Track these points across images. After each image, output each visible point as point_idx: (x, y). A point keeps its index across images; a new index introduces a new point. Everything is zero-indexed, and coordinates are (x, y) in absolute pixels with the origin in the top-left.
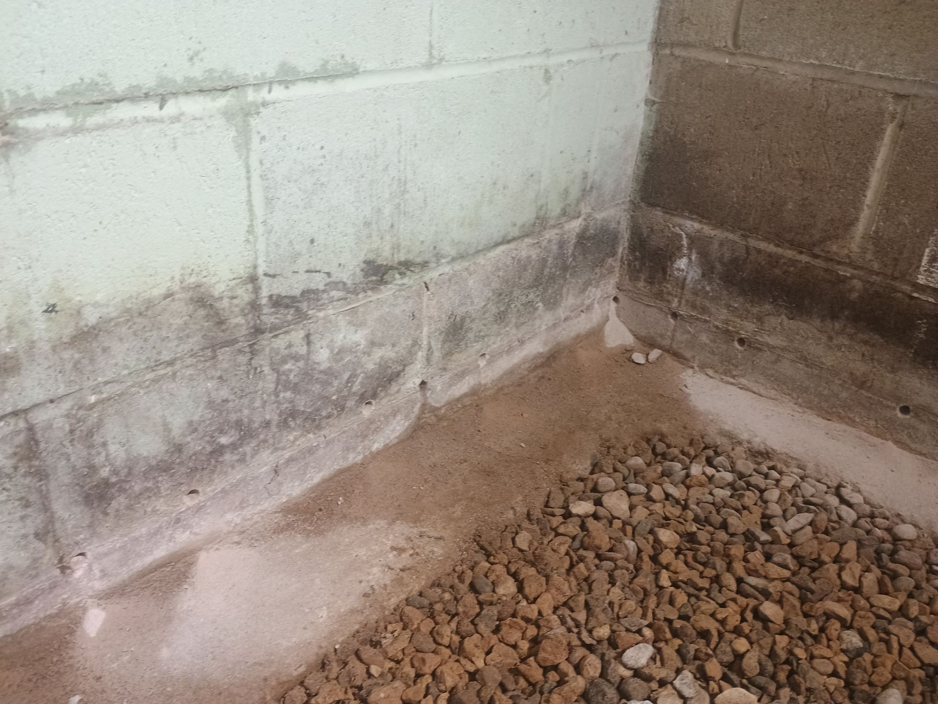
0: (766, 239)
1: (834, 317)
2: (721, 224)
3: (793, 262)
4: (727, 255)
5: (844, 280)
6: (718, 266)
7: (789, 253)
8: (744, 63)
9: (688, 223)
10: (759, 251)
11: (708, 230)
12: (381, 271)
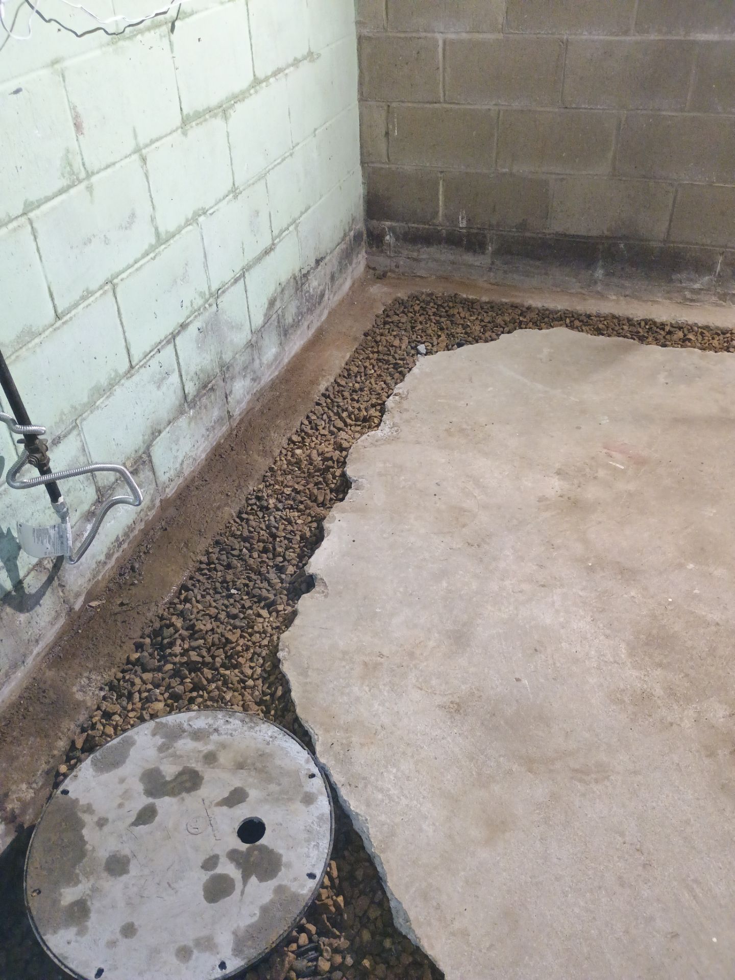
0: (414, 223)
1: (440, 244)
2: (398, 221)
3: (424, 229)
4: (403, 231)
5: (439, 231)
6: (401, 236)
7: (421, 226)
8: (393, 167)
9: (387, 223)
10: (413, 228)
11: (394, 224)
12: (318, 262)
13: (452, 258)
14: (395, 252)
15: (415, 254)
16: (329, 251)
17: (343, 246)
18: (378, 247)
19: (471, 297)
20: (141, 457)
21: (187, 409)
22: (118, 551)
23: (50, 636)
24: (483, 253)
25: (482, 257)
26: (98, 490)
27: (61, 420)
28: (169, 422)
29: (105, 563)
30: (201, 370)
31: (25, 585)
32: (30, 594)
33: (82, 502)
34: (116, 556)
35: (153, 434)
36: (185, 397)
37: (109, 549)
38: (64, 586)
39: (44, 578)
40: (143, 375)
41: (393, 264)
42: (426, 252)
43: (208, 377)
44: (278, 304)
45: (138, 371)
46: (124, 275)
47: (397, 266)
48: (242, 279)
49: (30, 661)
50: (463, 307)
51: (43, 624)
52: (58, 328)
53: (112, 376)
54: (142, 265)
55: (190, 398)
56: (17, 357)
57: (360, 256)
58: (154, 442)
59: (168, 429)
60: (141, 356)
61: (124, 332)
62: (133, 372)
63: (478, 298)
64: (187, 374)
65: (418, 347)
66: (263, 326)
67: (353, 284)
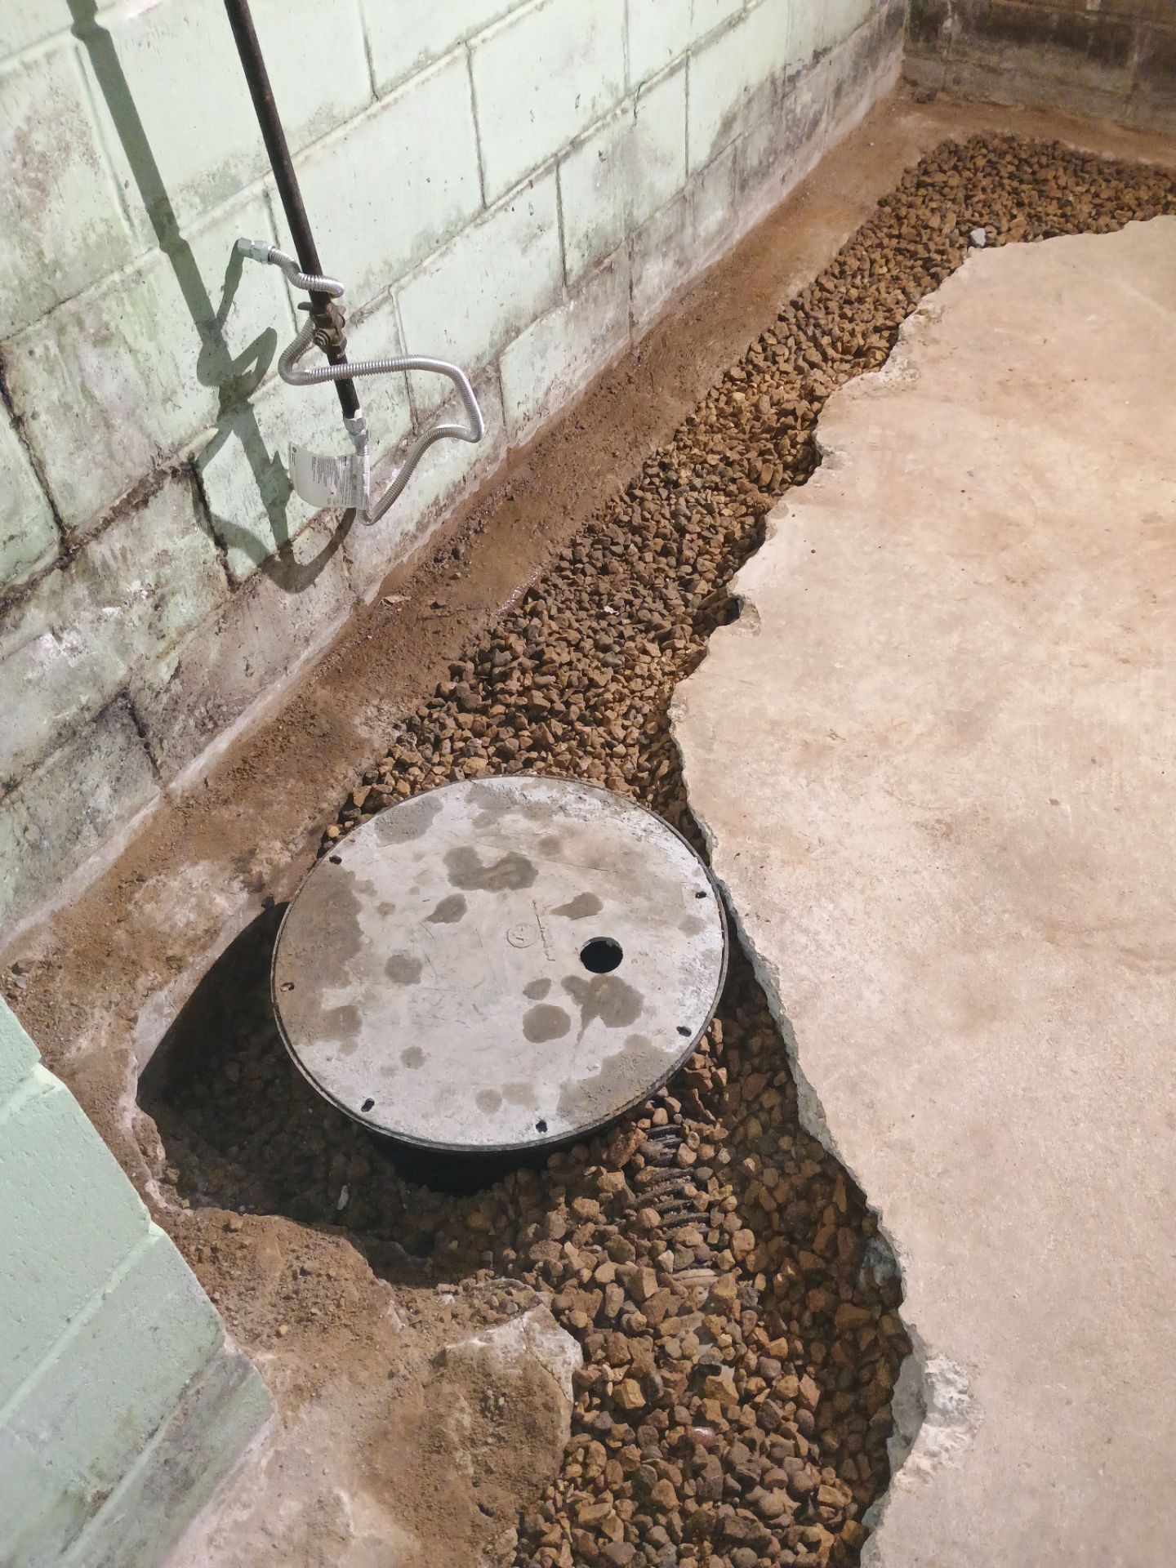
4: (978, 12)
6: (972, 21)
12: (817, 56)
13: (1059, 71)
14: (958, 53)
15: (993, 60)
16: (839, 38)
17: (865, 32)
18: (927, 40)
19: (1082, 150)
20: (484, 370)
21: (565, 298)
22: (435, 521)
23: (326, 635)
24: (1122, 66)
25: (1117, 72)
26: (414, 413)
27: (367, 283)
28: (535, 318)
29: (415, 537)
30: (596, 231)
31: (295, 549)
32: (301, 565)
33: (388, 430)
34: (432, 528)
35: (507, 332)
36: (565, 275)
37: (423, 515)
38: (351, 562)
39: (323, 543)
40: (501, 225)
41: (950, 77)
42: (1012, 57)
43: (606, 245)
44: (737, 128)
45: (494, 216)
46: (487, 33)
47: (957, 81)
48: (683, 70)
49: (295, 667)
50: (1065, 169)
51: (317, 615)
52: (375, 116)
53: (452, 218)
54: (519, 19)
55: (572, 279)
56: (307, 158)
57: (893, 55)
58: (508, 349)
59: (532, 328)
60: (502, 189)
61: (478, 140)
62: (486, 215)
63: (1096, 152)
64: (573, 235)
65: (973, 233)
66: (707, 166)
67: (873, 107)
